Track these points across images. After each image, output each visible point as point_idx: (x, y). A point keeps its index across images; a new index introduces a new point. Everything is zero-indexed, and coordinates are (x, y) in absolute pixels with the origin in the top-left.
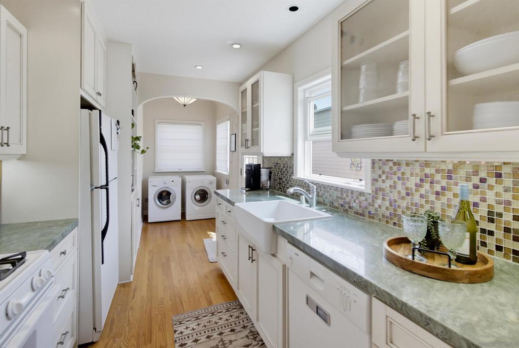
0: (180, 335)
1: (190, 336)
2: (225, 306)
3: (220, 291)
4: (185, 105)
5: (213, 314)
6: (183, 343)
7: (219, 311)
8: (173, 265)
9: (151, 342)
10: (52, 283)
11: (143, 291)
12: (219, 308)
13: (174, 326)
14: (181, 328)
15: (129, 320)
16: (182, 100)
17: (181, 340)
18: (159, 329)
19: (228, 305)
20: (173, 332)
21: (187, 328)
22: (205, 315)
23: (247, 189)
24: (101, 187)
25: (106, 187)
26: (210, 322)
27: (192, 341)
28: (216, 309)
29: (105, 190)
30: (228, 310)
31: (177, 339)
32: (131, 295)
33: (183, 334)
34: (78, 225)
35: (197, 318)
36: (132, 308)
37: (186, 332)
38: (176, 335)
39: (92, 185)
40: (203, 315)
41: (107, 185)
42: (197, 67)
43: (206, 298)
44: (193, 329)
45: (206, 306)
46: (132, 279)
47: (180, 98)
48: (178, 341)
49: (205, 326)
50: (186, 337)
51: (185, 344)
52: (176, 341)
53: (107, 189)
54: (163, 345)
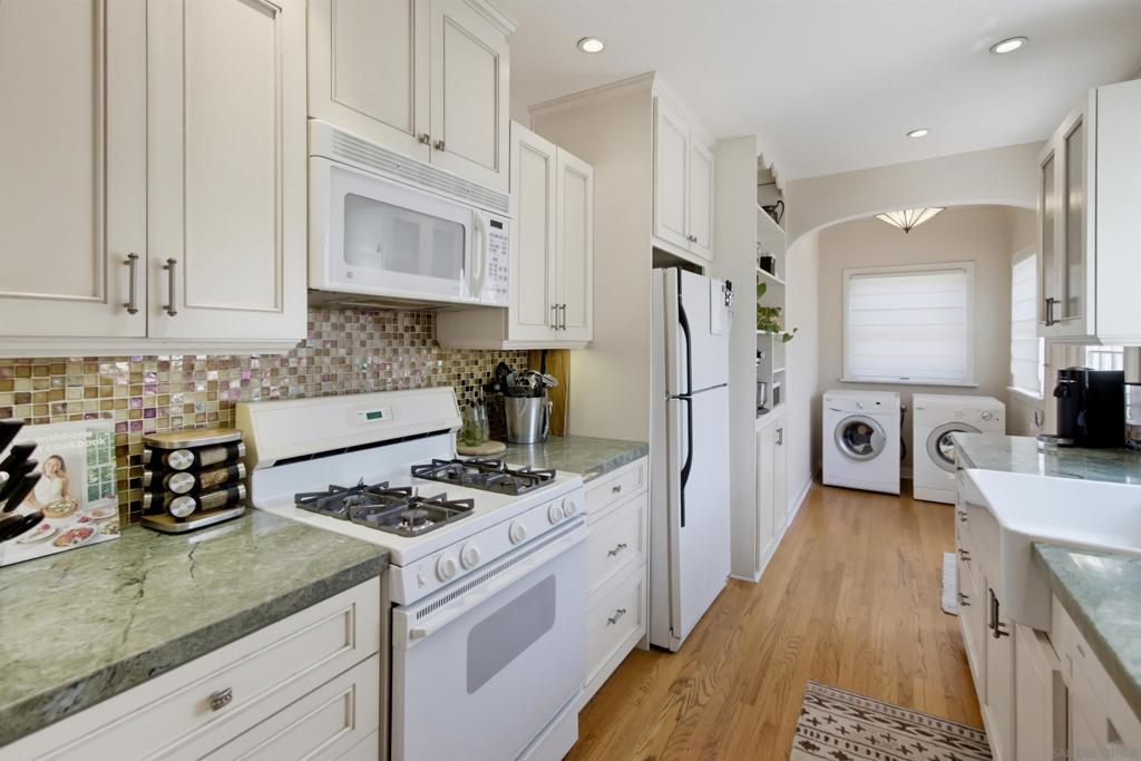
0: (811, 724)
1: (832, 739)
2: (944, 726)
3: (947, 689)
4: (907, 229)
5: (903, 727)
6: (812, 742)
7: (923, 729)
8: (846, 583)
9: (752, 703)
10: (581, 523)
11: (770, 608)
12: (925, 721)
13: (805, 702)
14: (815, 712)
15: (729, 647)
16: (897, 218)
17: (808, 735)
18: (775, 690)
19: (956, 730)
20: (799, 711)
21: (830, 720)
22: (882, 717)
23: (1061, 441)
24: (681, 397)
25: (687, 397)
26: (889, 738)
27: (831, 750)
28: (916, 720)
29: (685, 402)
30: (949, 741)
31: (802, 729)
32: (749, 605)
33: (818, 726)
34: (647, 453)
35: (861, 714)
36: (741, 628)
37: (825, 726)
38: (802, 720)
39: (667, 392)
40: (878, 716)
41: (689, 393)
42: (913, 135)
43: (900, 685)
44: (843, 731)
45: (894, 699)
46: (757, 579)
47: (894, 215)
48: (802, 733)
49: (873, 740)
50: (822, 736)
51: (814, 747)
52: (798, 730)
53: (689, 401)
54: (773, 722)
